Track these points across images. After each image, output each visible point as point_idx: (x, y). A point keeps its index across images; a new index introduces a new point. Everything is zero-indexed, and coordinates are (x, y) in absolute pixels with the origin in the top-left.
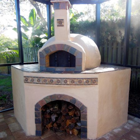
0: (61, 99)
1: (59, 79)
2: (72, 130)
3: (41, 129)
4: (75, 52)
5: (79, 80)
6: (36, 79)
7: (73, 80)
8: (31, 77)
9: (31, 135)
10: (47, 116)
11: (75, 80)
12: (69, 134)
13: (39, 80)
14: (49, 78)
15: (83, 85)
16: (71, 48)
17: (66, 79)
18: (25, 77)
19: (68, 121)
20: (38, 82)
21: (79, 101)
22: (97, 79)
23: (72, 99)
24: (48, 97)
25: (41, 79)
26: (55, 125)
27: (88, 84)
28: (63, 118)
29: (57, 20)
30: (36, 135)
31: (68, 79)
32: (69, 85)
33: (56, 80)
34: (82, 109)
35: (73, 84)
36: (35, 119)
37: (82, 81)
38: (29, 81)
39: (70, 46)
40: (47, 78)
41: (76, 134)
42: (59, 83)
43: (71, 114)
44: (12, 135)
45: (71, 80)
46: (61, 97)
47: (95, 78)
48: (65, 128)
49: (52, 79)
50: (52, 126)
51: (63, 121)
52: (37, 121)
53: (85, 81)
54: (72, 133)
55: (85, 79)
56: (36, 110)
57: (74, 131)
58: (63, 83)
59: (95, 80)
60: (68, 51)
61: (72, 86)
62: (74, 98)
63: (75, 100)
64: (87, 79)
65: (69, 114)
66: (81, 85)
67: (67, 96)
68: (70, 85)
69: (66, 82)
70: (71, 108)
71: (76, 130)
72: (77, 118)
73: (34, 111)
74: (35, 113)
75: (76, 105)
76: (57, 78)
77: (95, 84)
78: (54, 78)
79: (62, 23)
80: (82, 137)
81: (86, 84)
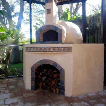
0: (47, 63)
1: (46, 48)
2: (55, 89)
3: (34, 85)
4: (57, 29)
5: (58, 48)
6: (32, 48)
7: (55, 48)
8: (30, 47)
9: (28, 89)
10: (39, 77)
11: (56, 48)
12: (53, 92)
13: (33, 49)
14: (40, 47)
15: (61, 52)
16: (55, 27)
17: (50, 47)
18: (26, 47)
19: (53, 81)
20: (33, 51)
21: (59, 65)
22: (71, 47)
23: (54, 63)
24: (39, 61)
25: (35, 48)
26: (44, 84)
27: (65, 51)
28: (49, 79)
29: (47, 9)
30: (31, 89)
31: (51, 47)
32: (51, 52)
33: (43, 48)
34: (61, 71)
35: (55, 51)
36: (31, 77)
37: (60, 49)
38: (28, 50)
39: (54, 26)
40: (38, 47)
41: (58, 92)
42: (46, 51)
43: (55, 76)
44: (17, 88)
45: (53, 48)
46: (47, 61)
47: (70, 47)
48: (50, 87)
49: (41, 48)
50: (42, 85)
51: (50, 81)
52: (32, 79)
53: (62, 49)
54: (55, 91)
55: (63, 47)
56: (32, 70)
57: (57, 90)
58: (48, 50)
59: (70, 48)
60: (53, 29)
61: (54, 53)
62: (56, 63)
63: (56, 64)
64: (64, 47)
65: (53, 76)
66: (60, 52)
67: (51, 60)
68: (53, 52)
69: (49, 49)
70: (55, 71)
71: (58, 89)
72: (58, 79)
73: (30, 71)
74: (31, 73)
75: (57, 68)
76: (44, 47)
77: (70, 51)
78: (42, 47)
79: (50, 11)
80: (61, 94)
81: (64, 51)
